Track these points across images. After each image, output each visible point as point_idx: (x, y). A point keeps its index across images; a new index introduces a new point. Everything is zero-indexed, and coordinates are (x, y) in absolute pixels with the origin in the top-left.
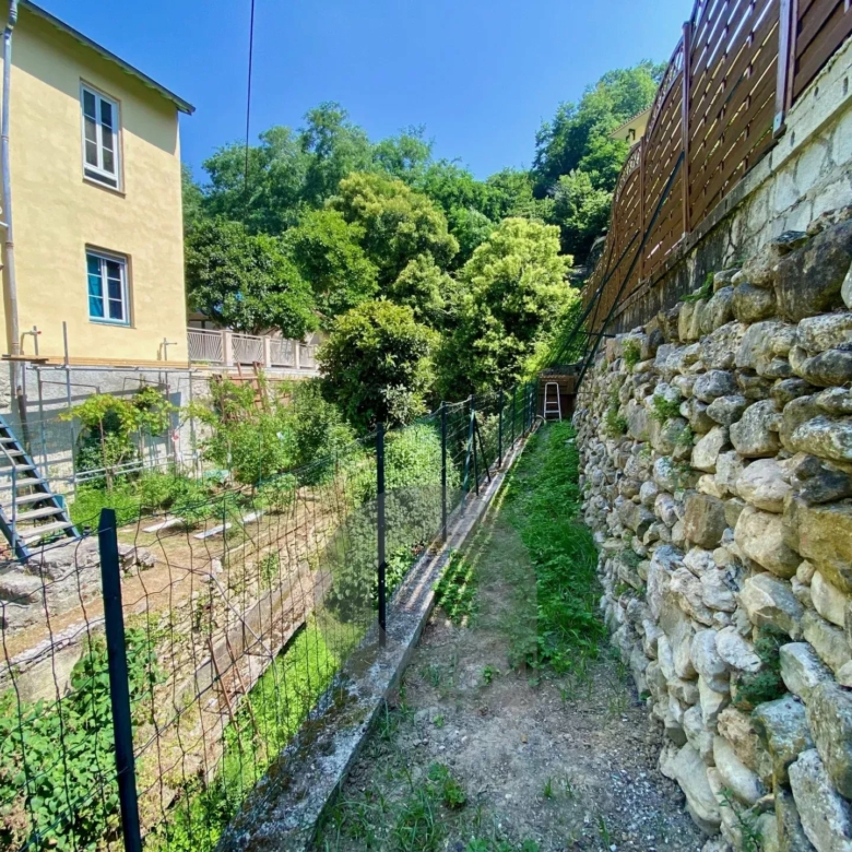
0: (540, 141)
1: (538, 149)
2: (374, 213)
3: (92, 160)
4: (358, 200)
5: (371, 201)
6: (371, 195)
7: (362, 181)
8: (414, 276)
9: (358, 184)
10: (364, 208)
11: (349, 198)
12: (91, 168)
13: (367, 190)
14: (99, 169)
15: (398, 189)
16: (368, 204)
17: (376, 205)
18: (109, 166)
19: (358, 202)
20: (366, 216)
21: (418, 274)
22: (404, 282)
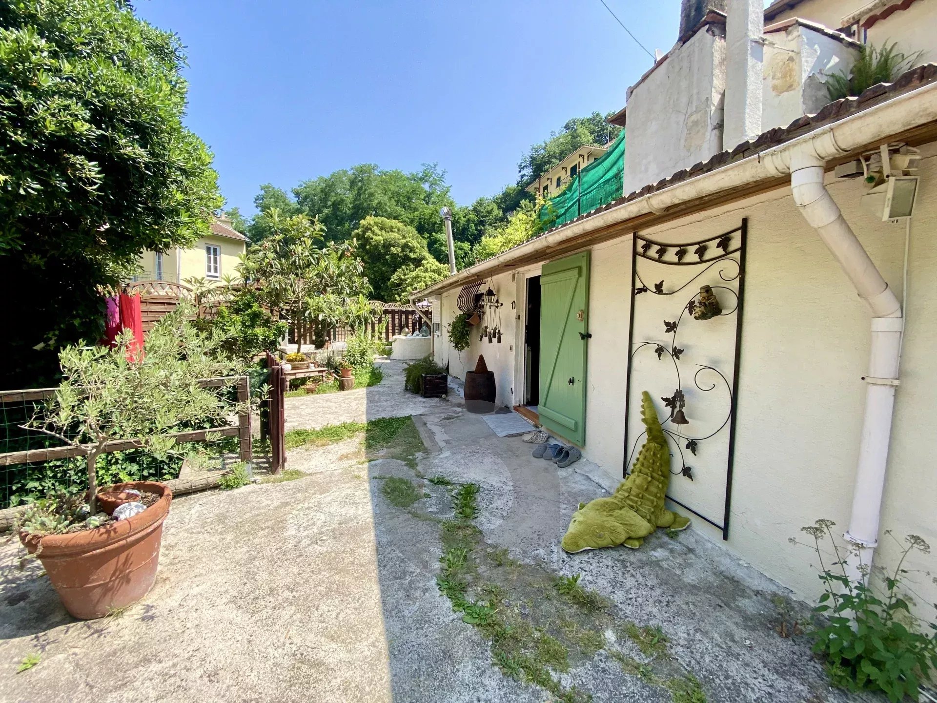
0: (522, 168)
1: (520, 174)
2: (378, 242)
3: (209, 270)
4: (369, 234)
5: (376, 235)
6: (378, 231)
7: (372, 223)
8: (400, 279)
9: (370, 224)
10: (372, 239)
11: (364, 232)
12: (209, 274)
13: (375, 228)
14: (213, 273)
15: (394, 225)
16: (374, 237)
17: (380, 238)
18: (216, 270)
19: (369, 236)
20: (373, 243)
21: (403, 277)
22: (393, 282)
